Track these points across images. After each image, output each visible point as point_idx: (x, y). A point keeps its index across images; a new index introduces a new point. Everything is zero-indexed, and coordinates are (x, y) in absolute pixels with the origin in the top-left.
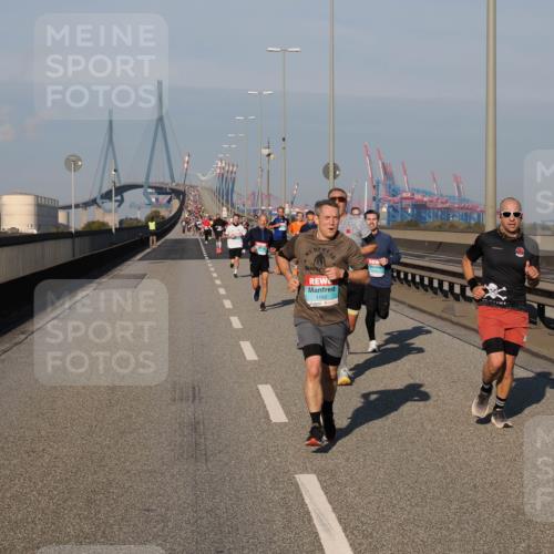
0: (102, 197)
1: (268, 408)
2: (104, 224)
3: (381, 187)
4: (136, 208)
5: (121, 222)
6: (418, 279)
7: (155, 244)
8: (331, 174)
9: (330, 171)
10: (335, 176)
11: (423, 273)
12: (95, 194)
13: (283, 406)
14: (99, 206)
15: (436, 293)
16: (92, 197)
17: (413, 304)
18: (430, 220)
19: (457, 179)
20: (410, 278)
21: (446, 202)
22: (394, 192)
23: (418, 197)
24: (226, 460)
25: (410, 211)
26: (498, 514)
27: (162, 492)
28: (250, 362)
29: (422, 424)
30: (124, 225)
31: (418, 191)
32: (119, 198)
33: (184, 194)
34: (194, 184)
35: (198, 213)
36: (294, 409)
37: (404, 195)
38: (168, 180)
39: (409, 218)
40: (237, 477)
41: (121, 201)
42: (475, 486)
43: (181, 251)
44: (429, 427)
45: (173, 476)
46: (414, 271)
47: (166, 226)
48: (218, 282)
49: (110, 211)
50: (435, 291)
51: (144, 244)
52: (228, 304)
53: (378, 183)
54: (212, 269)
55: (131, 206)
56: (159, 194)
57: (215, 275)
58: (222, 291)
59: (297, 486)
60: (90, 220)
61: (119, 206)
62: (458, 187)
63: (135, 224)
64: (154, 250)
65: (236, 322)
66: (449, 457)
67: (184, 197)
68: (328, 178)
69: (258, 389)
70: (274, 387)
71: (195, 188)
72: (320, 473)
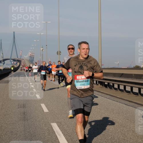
9: (59, 53)
13: (47, 108)
24: (32, 120)
36: (50, 109)
40: (36, 124)
41: (4, 63)
55: (7, 64)
56: (14, 61)
59: (51, 126)
64: (13, 75)
67: (21, 62)
68: (58, 55)
69: (41, 105)
70: (45, 104)
71: (23, 59)
72: (57, 123)
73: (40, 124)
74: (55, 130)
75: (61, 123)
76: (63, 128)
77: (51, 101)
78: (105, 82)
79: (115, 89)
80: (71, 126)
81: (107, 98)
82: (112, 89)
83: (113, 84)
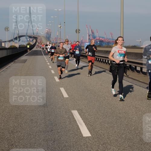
0: (14, 39)
1: (63, 94)
2: (15, 46)
3: (91, 36)
4: (24, 42)
5: (20, 46)
6: (102, 60)
7: (29, 51)
8: (78, 32)
9: (78, 31)
10: (79, 33)
11: (103, 58)
12: (12, 38)
13: (67, 93)
14: (13, 41)
15: (107, 64)
16: (12, 39)
17: (101, 67)
18: (104, 45)
19: (111, 34)
20: (100, 60)
21: (109, 40)
22: (94, 38)
23: (101, 39)
24: (52, 107)
25: (98, 43)
26: (126, 120)
27: (35, 115)
28: (57, 82)
29: (105, 97)
30: (21, 47)
31: (101, 37)
32: (19, 39)
33: (37, 38)
34: (40, 35)
35: (41, 43)
36: (70, 94)
37: (97, 38)
38: (32, 34)
39: (98, 44)
40: (56, 111)
41: (19, 40)
42: (120, 113)
43: (37, 53)
44: (107, 98)
45: (38, 111)
46: (101, 58)
47: (32, 47)
48: (47, 61)
49: (17, 43)
50: (106, 63)
51: (26, 51)
52: (50, 67)
53: (90, 35)
54: (45, 58)
55: (22, 41)
56: (30, 38)
57: (46, 59)
58: (49, 64)
59: (72, 114)
60: (11, 45)
61: (19, 41)
62: (112, 36)
63: (23, 46)
64: (29, 53)
65: (53, 72)
66: (112, 106)
67: (37, 39)
68: (77, 33)
69: (60, 89)
70: (64, 88)
71: (40, 36)
72: (78, 110)
73: (60, 111)
74: (76, 119)
75: (82, 111)
76: (84, 116)
77: (71, 85)
78: (126, 64)
79: (138, 71)
80: (92, 114)
81: (129, 82)
82: (134, 71)
83: (136, 67)
